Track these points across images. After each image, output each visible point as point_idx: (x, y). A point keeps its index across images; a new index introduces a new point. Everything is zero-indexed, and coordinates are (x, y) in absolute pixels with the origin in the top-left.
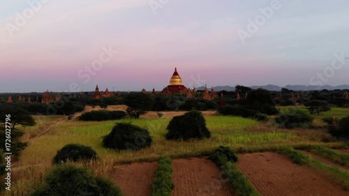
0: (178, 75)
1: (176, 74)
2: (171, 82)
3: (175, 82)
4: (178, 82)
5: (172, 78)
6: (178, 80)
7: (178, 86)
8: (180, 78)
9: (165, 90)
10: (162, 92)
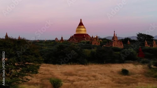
0: (83, 25)
1: (81, 24)
2: (77, 31)
3: (81, 31)
4: (83, 31)
5: (78, 28)
6: (83, 29)
7: (83, 35)
8: (84, 28)
9: (72, 38)
10: (69, 40)
